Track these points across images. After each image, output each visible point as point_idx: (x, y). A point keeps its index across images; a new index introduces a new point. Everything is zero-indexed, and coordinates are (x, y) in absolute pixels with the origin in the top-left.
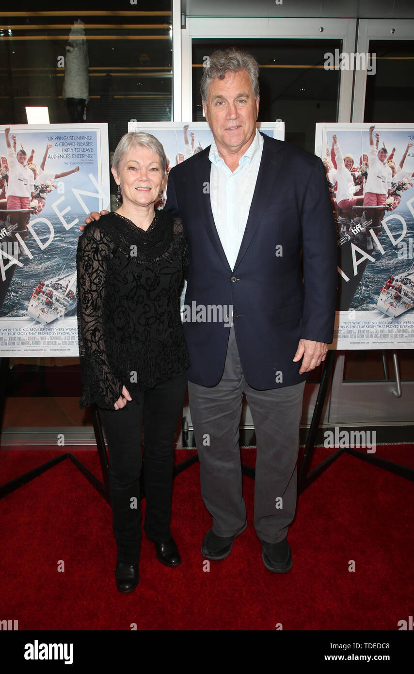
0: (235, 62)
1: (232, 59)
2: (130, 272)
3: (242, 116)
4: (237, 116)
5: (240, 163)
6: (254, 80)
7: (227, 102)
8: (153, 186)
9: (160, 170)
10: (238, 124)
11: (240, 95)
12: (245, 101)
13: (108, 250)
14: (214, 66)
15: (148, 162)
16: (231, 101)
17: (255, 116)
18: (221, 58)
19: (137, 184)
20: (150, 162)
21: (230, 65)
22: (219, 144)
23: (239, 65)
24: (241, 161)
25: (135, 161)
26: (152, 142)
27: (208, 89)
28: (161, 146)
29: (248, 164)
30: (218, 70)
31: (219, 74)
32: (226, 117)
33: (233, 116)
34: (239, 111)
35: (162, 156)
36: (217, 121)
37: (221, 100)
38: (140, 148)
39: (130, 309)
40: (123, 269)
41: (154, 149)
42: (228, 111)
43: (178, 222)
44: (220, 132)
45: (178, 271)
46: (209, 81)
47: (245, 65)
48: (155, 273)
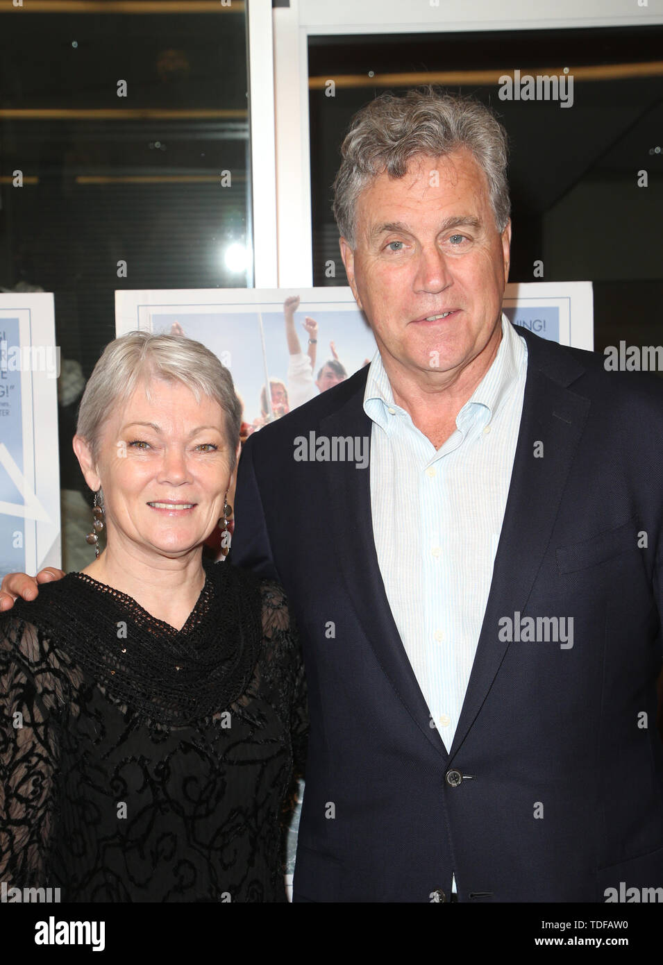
0: (436, 126)
1: (426, 117)
2: (134, 759)
3: (461, 282)
4: (445, 280)
5: (458, 422)
6: (493, 176)
7: (414, 243)
8: (203, 495)
9: (225, 448)
10: (450, 304)
11: (454, 223)
12: (470, 239)
13: (65, 692)
14: (373, 138)
15: (189, 427)
16: (427, 239)
17: (500, 280)
18: (395, 115)
19: (152, 492)
20: (195, 427)
21: (421, 137)
22: (394, 365)
23: (447, 134)
24: (463, 417)
25: (149, 424)
26: (200, 368)
27: (357, 208)
28: (226, 376)
29: (483, 425)
30: (388, 151)
31: (391, 163)
32: (414, 284)
33: (436, 282)
34: (451, 268)
35: (230, 406)
36: (385, 298)
37: (396, 237)
38: (165, 384)
39: (132, 879)
40: (112, 749)
41: (206, 386)
42: (417, 269)
43: (275, 597)
44: (395, 328)
45: (283, 751)
46: (358, 181)
47: (467, 134)
48: (212, 763)
